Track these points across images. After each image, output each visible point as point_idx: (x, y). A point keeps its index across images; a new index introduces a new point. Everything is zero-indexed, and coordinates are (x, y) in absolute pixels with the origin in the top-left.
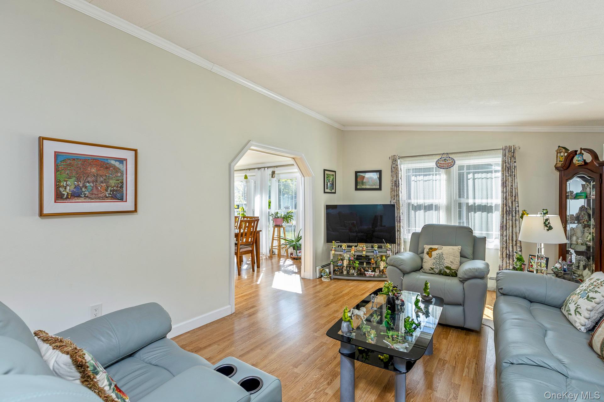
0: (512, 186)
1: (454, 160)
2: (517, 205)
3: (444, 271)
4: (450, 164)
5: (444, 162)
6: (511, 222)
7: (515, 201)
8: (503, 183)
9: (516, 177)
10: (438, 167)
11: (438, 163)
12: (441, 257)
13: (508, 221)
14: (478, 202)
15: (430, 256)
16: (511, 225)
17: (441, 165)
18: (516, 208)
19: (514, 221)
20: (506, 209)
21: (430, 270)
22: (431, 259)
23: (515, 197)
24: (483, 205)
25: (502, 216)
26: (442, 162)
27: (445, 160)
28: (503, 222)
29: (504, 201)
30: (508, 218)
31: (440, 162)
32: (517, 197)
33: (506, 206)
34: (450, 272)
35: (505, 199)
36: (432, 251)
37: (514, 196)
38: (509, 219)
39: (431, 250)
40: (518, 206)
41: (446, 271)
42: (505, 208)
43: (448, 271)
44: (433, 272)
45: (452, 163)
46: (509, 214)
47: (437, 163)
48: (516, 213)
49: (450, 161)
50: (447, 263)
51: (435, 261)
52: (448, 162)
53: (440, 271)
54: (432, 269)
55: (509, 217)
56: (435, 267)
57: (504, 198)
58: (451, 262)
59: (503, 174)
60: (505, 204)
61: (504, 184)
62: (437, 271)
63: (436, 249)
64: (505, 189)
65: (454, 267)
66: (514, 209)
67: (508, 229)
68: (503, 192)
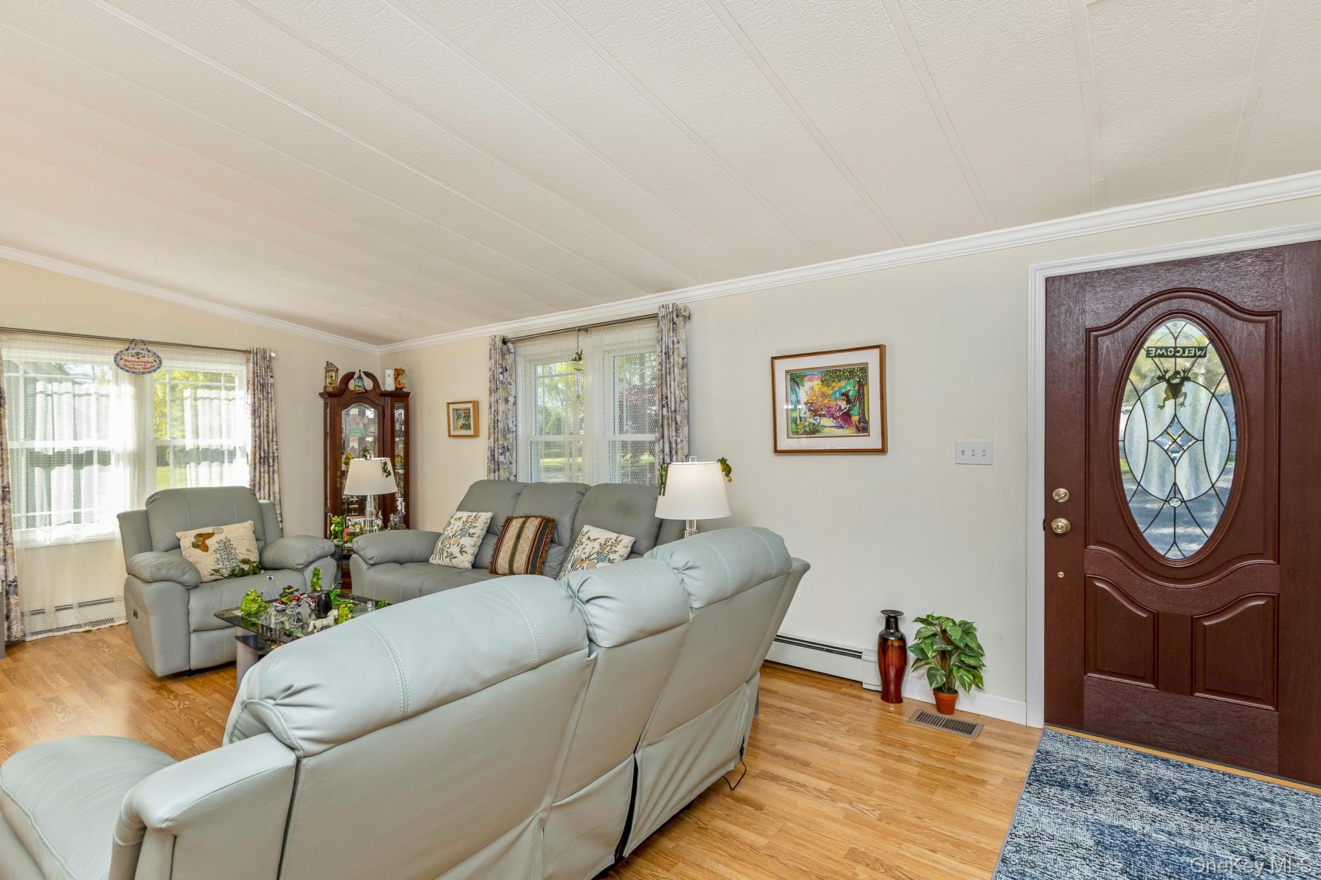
0: (268, 416)
1: (159, 357)
2: (275, 447)
3: (240, 568)
4: (149, 365)
5: (136, 359)
6: (267, 476)
7: (272, 441)
8: (255, 410)
9: (273, 402)
10: (122, 368)
11: (121, 359)
12: (226, 547)
13: (262, 475)
14: (204, 443)
15: (206, 549)
16: (267, 480)
17: (128, 364)
18: (273, 453)
19: (271, 474)
20: (260, 454)
21: (213, 574)
22: (208, 554)
23: (272, 434)
24: (214, 448)
25: (253, 466)
26: (130, 358)
27: (138, 354)
28: (255, 477)
29: (256, 441)
30: (262, 470)
31: (125, 357)
32: (275, 434)
33: (260, 449)
34: (250, 568)
35: (258, 438)
36: (204, 539)
37: (271, 432)
38: (264, 472)
39: (201, 539)
40: (277, 449)
41: (243, 569)
42: (258, 454)
43: (246, 567)
44: (218, 577)
45: (155, 364)
46: (264, 462)
47: (118, 359)
48: (273, 461)
49: (151, 359)
50: (242, 553)
51: (218, 556)
52: (146, 359)
53: (234, 571)
54: (217, 571)
55: (264, 467)
56: (221, 566)
57: (256, 437)
58: (248, 550)
59: (254, 395)
60: (258, 447)
61: (255, 413)
62: (226, 573)
63: (210, 535)
64: (257, 421)
65: (254, 557)
66: (271, 455)
67: (262, 488)
68: (254, 425)
